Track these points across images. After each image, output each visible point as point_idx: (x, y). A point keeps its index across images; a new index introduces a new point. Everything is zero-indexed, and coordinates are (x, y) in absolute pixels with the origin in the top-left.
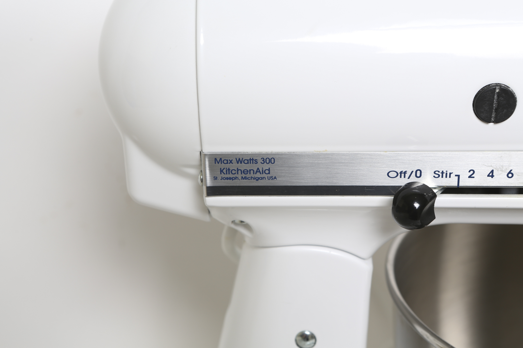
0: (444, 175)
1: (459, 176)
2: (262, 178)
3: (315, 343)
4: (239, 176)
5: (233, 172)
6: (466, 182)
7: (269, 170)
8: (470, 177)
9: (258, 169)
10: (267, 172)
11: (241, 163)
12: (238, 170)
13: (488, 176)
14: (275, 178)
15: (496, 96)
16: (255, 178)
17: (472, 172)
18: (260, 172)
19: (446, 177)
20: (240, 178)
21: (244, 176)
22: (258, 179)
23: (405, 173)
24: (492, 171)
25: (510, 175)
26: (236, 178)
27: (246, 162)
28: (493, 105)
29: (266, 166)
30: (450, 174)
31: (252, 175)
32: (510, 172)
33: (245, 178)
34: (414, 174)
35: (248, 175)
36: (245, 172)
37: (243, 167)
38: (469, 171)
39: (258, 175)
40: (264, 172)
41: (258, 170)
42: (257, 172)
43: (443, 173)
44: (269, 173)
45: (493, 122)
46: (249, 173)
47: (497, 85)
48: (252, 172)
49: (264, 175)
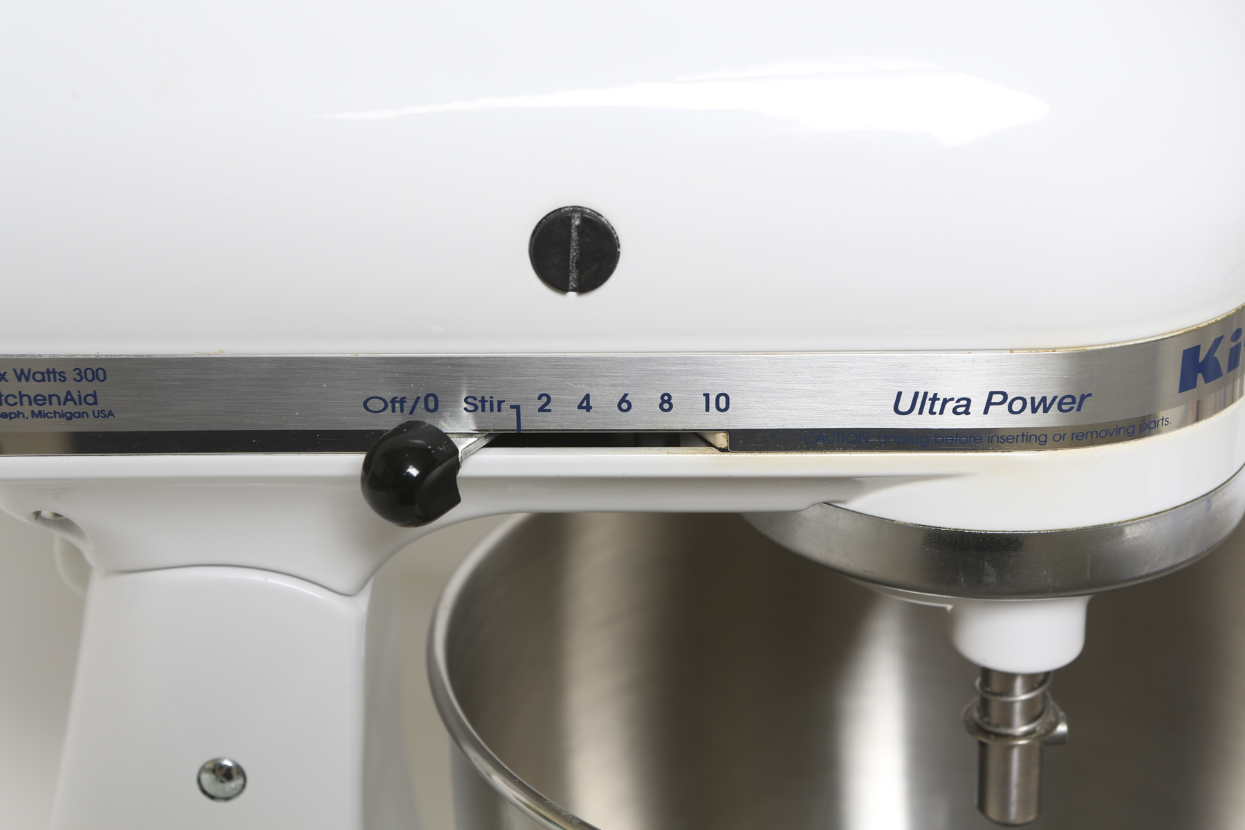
0: (487, 405)
1: (517, 408)
2: (81, 415)
3: (244, 786)
4: (26, 409)
5: (11, 400)
6: (535, 422)
7: (94, 395)
8: (542, 409)
9: (69, 393)
10: (91, 400)
11: (27, 380)
12: (21, 396)
13: (580, 407)
14: (111, 413)
15: (574, 234)
16: (63, 415)
17: (544, 399)
18: (73, 399)
19: (492, 410)
20: (28, 414)
21: (36, 408)
22: (71, 416)
23: (402, 401)
24: (587, 397)
25: (625, 406)
26: (18, 414)
27: (39, 377)
28: (568, 253)
29: (86, 388)
30: (500, 403)
31: (55, 407)
32: (624, 400)
33: (40, 414)
34: (421, 404)
35: (46, 408)
36: (35, 400)
37: (32, 388)
38: (540, 398)
39: (70, 407)
40: (82, 400)
41: (69, 397)
42: (66, 400)
43: (483, 401)
44: (95, 403)
45: (573, 290)
46: (48, 402)
47: (576, 209)
48: (54, 399)
49: (84, 408)
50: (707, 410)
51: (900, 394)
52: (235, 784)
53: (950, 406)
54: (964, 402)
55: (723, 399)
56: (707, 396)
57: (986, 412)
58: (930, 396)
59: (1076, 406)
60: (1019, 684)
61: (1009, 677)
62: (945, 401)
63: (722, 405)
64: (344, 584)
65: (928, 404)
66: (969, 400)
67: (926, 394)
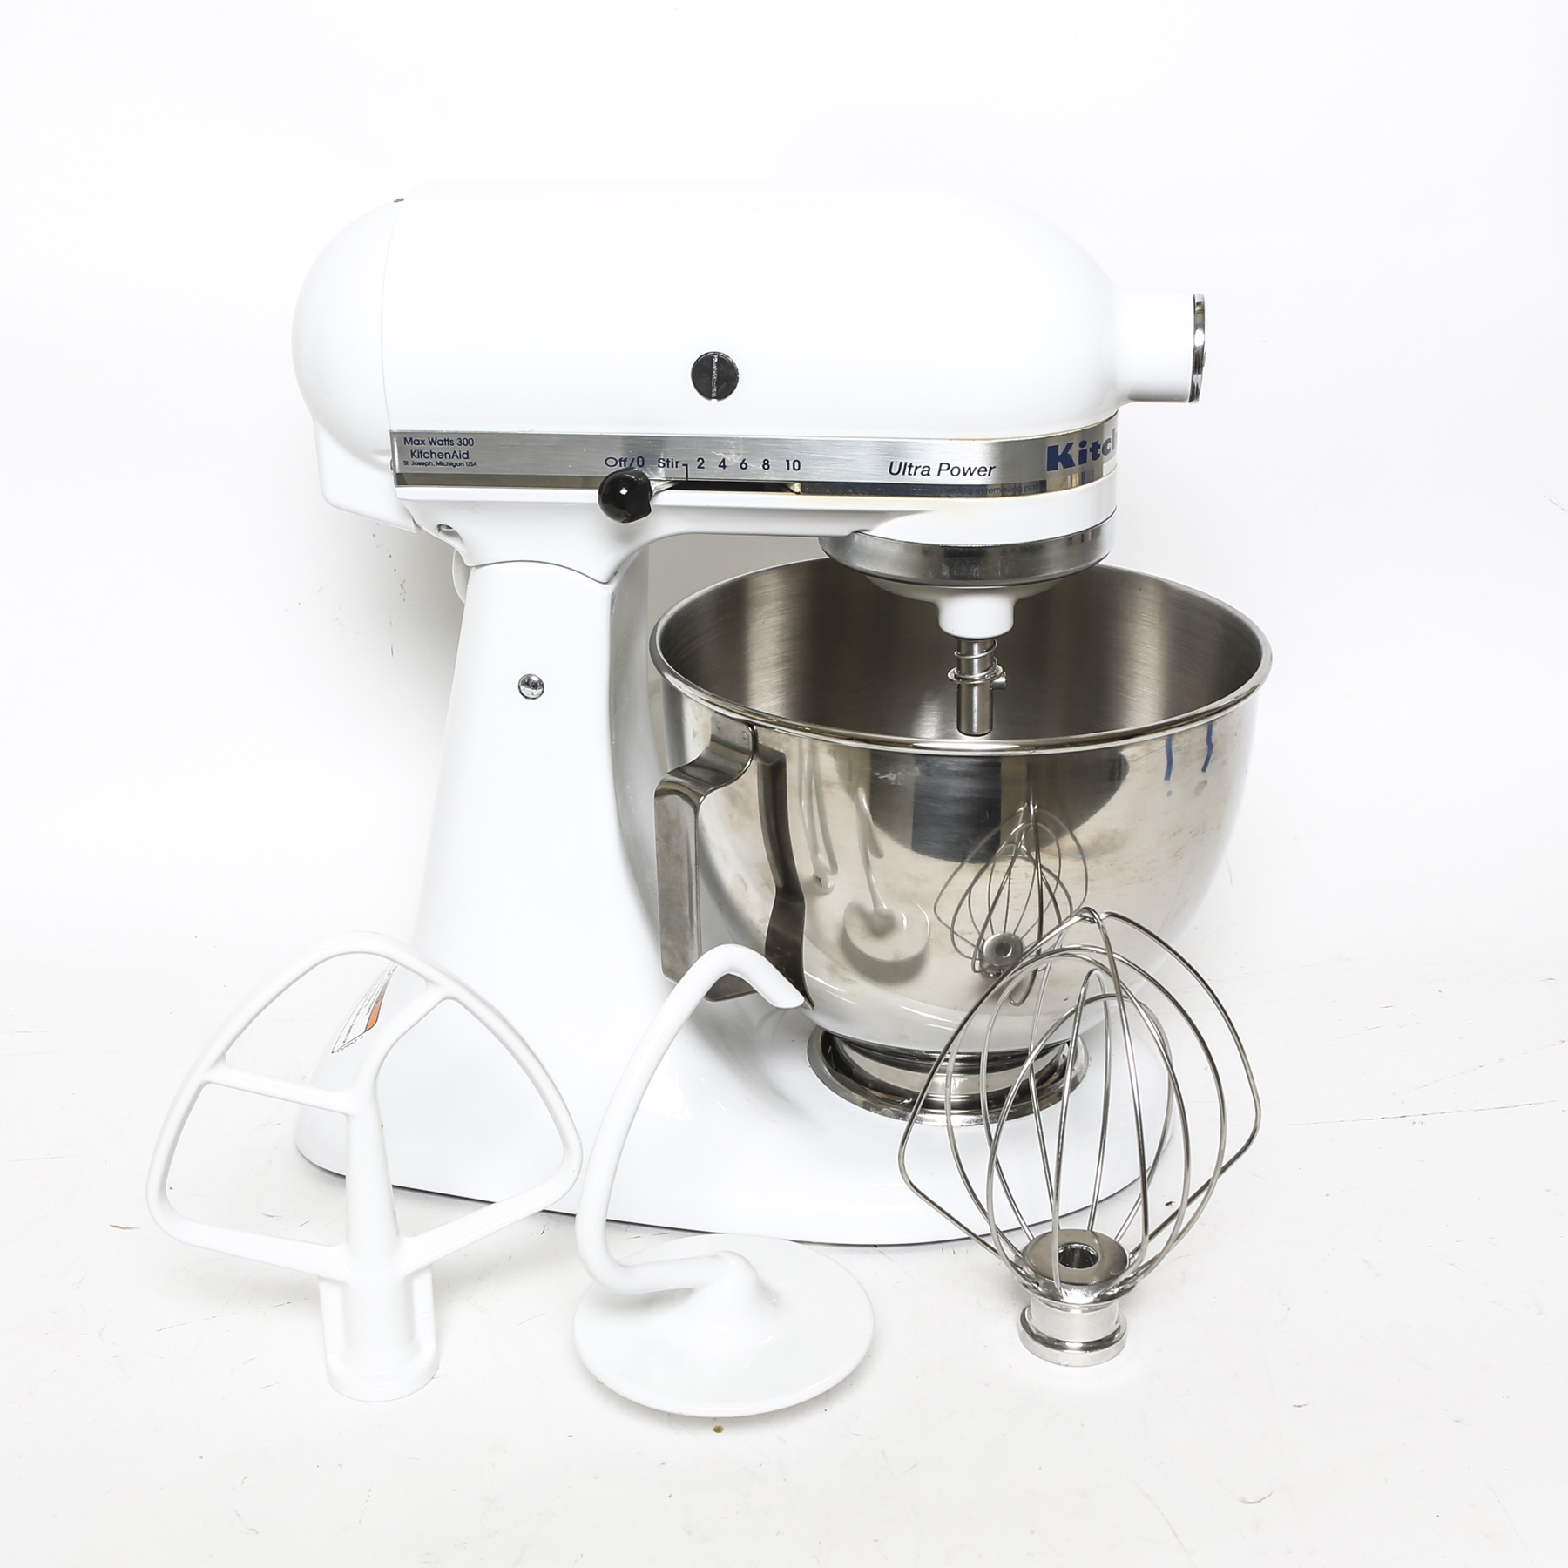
0: (670, 464)
1: (686, 465)
2: (460, 464)
3: (543, 692)
4: (434, 460)
5: (426, 455)
6: (696, 475)
7: (467, 454)
8: (699, 467)
9: (455, 452)
10: (465, 456)
11: (435, 444)
12: (432, 453)
13: (720, 466)
14: (475, 464)
15: (715, 367)
16: (451, 464)
17: (701, 461)
18: (457, 456)
19: (673, 466)
20: (434, 463)
21: (439, 460)
22: (455, 465)
23: (625, 460)
24: (724, 460)
25: (744, 466)
26: (429, 463)
27: (440, 443)
28: (711, 377)
29: (464, 449)
30: (677, 462)
31: (448, 460)
32: (743, 463)
33: (441, 464)
34: (635, 463)
35: (443, 460)
36: (440, 455)
37: (437, 449)
38: (698, 460)
39: (455, 460)
40: (461, 456)
41: (455, 454)
42: (453, 456)
43: (668, 461)
44: (468, 458)
45: (715, 398)
46: (444, 456)
47: (715, 353)
48: (448, 455)
49: (462, 460)
50: (788, 469)
51: (892, 463)
52: (537, 692)
53: (919, 470)
54: (927, 469)
55: (796, 463)
56: (788, 461)
57: (939, 474)
58: (908, 464)
59: (987, 473)
60: (976, 647)
61: (971, 641)
62: (917, 468)
63: (797, 467)
64: (603, 577)
65: (907, 469)
66: (929, 468)
67: (906, 463)
